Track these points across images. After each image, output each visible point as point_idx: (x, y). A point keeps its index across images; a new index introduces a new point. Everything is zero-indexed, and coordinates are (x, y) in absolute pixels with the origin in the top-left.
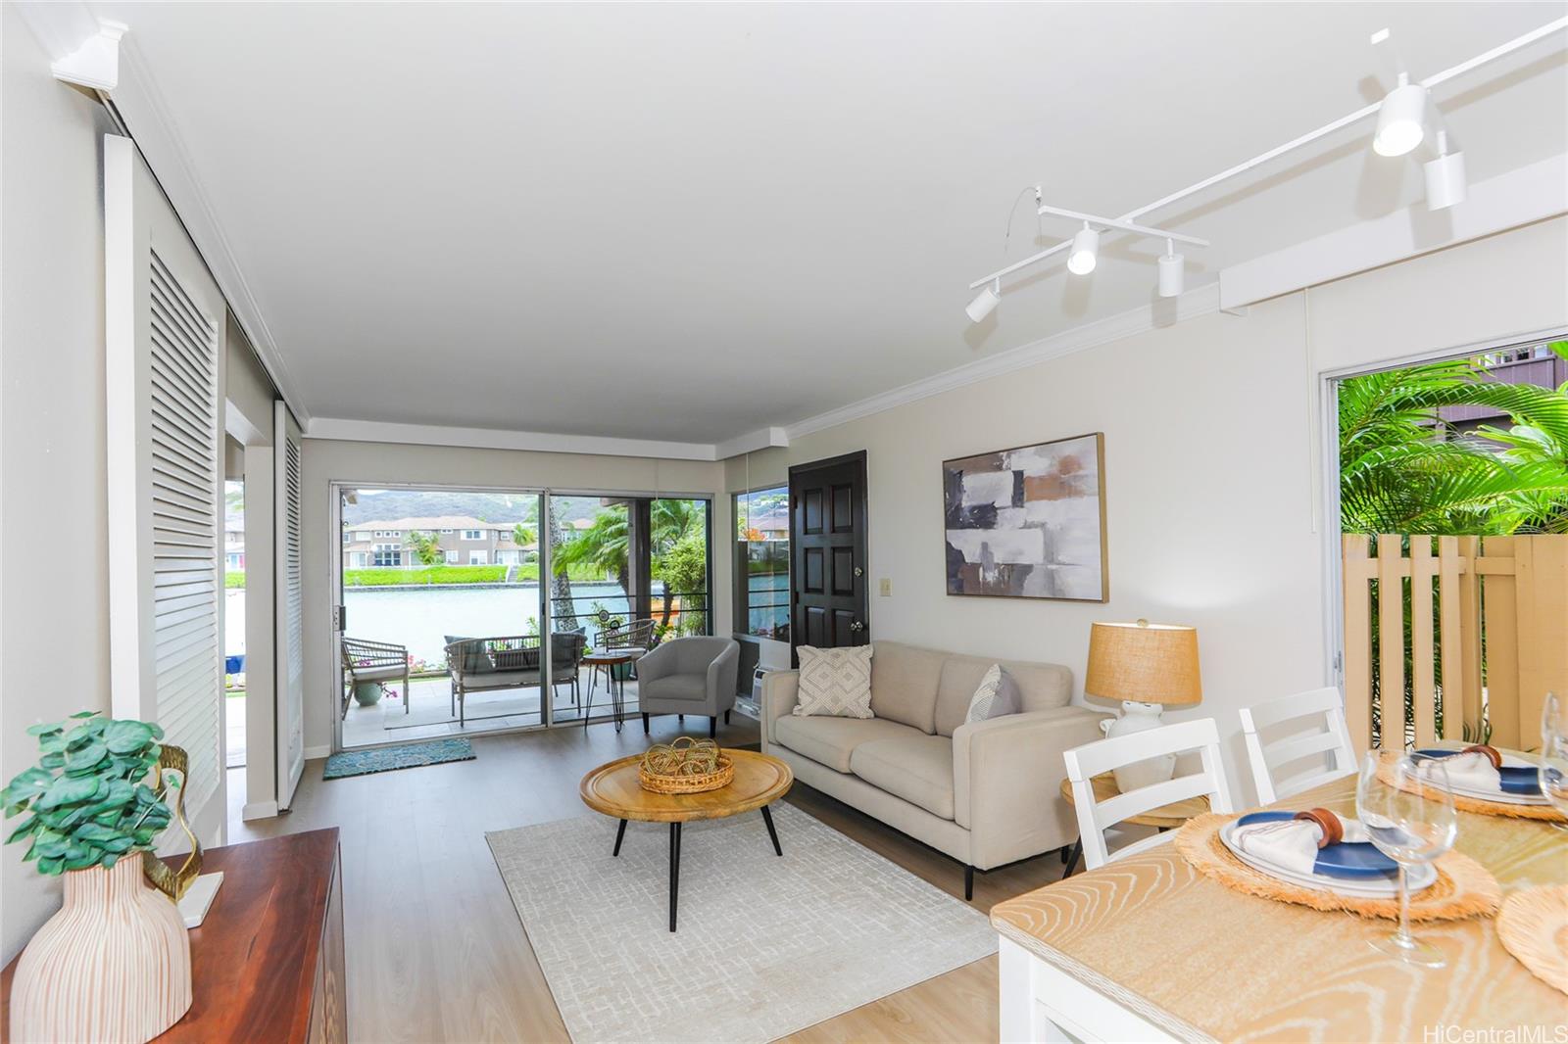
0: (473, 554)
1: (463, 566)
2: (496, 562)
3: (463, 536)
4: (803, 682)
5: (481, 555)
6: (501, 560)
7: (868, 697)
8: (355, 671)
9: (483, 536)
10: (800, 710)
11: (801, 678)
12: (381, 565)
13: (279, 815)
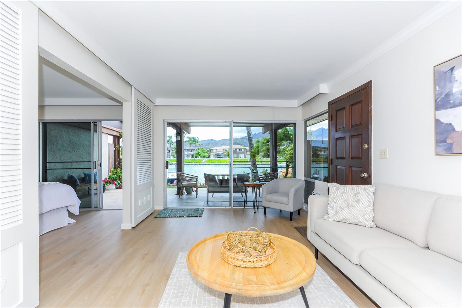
0: (240, 155)
1: (238, 158)
2: (246, 158)
3: (238, 150)
4: (330, 202)
5: (242, 156)
6: (247, 157)
7: (372, 215)
8: (182, 183)
9: (243, 150)
10: (329, 217)
11: (330, 200)
12: (218, 158)
13: (132, 229)
